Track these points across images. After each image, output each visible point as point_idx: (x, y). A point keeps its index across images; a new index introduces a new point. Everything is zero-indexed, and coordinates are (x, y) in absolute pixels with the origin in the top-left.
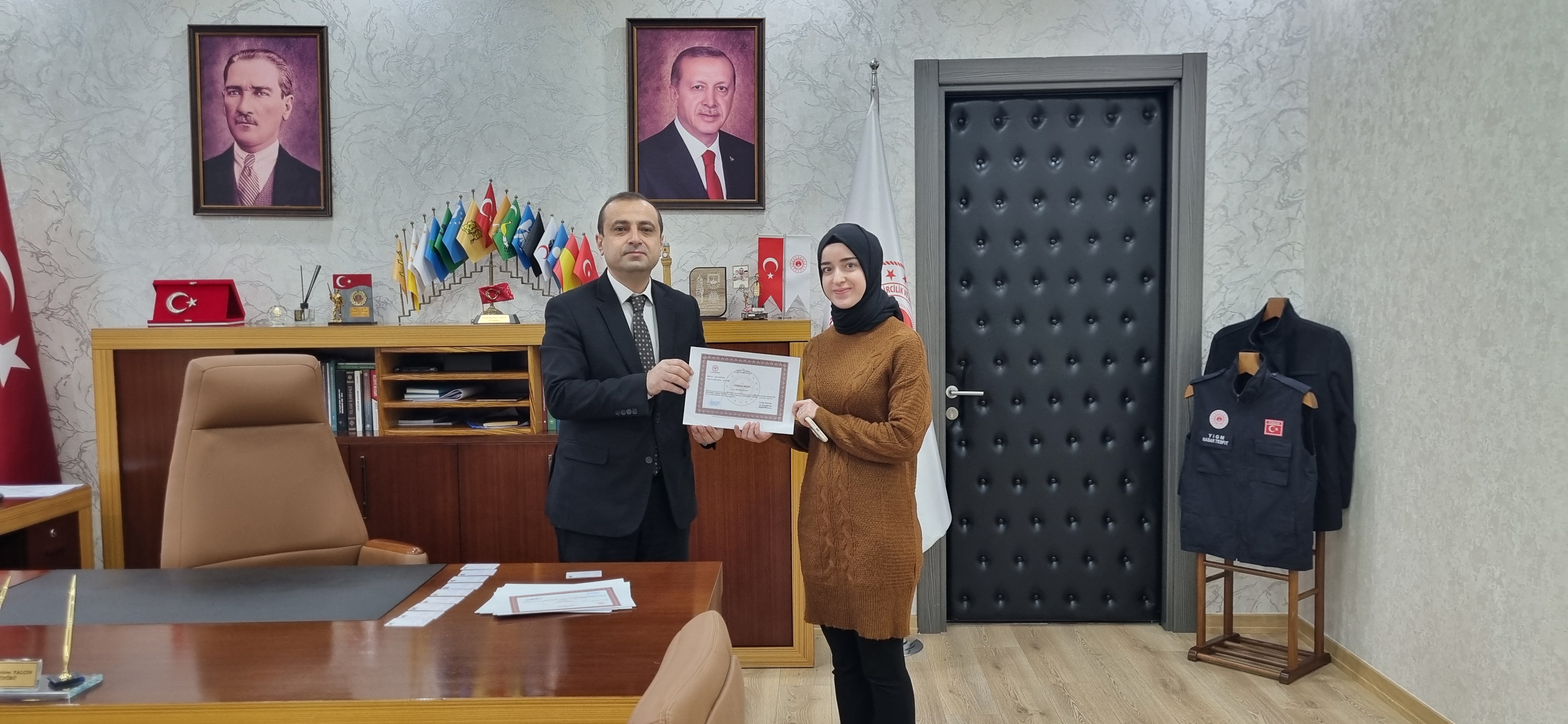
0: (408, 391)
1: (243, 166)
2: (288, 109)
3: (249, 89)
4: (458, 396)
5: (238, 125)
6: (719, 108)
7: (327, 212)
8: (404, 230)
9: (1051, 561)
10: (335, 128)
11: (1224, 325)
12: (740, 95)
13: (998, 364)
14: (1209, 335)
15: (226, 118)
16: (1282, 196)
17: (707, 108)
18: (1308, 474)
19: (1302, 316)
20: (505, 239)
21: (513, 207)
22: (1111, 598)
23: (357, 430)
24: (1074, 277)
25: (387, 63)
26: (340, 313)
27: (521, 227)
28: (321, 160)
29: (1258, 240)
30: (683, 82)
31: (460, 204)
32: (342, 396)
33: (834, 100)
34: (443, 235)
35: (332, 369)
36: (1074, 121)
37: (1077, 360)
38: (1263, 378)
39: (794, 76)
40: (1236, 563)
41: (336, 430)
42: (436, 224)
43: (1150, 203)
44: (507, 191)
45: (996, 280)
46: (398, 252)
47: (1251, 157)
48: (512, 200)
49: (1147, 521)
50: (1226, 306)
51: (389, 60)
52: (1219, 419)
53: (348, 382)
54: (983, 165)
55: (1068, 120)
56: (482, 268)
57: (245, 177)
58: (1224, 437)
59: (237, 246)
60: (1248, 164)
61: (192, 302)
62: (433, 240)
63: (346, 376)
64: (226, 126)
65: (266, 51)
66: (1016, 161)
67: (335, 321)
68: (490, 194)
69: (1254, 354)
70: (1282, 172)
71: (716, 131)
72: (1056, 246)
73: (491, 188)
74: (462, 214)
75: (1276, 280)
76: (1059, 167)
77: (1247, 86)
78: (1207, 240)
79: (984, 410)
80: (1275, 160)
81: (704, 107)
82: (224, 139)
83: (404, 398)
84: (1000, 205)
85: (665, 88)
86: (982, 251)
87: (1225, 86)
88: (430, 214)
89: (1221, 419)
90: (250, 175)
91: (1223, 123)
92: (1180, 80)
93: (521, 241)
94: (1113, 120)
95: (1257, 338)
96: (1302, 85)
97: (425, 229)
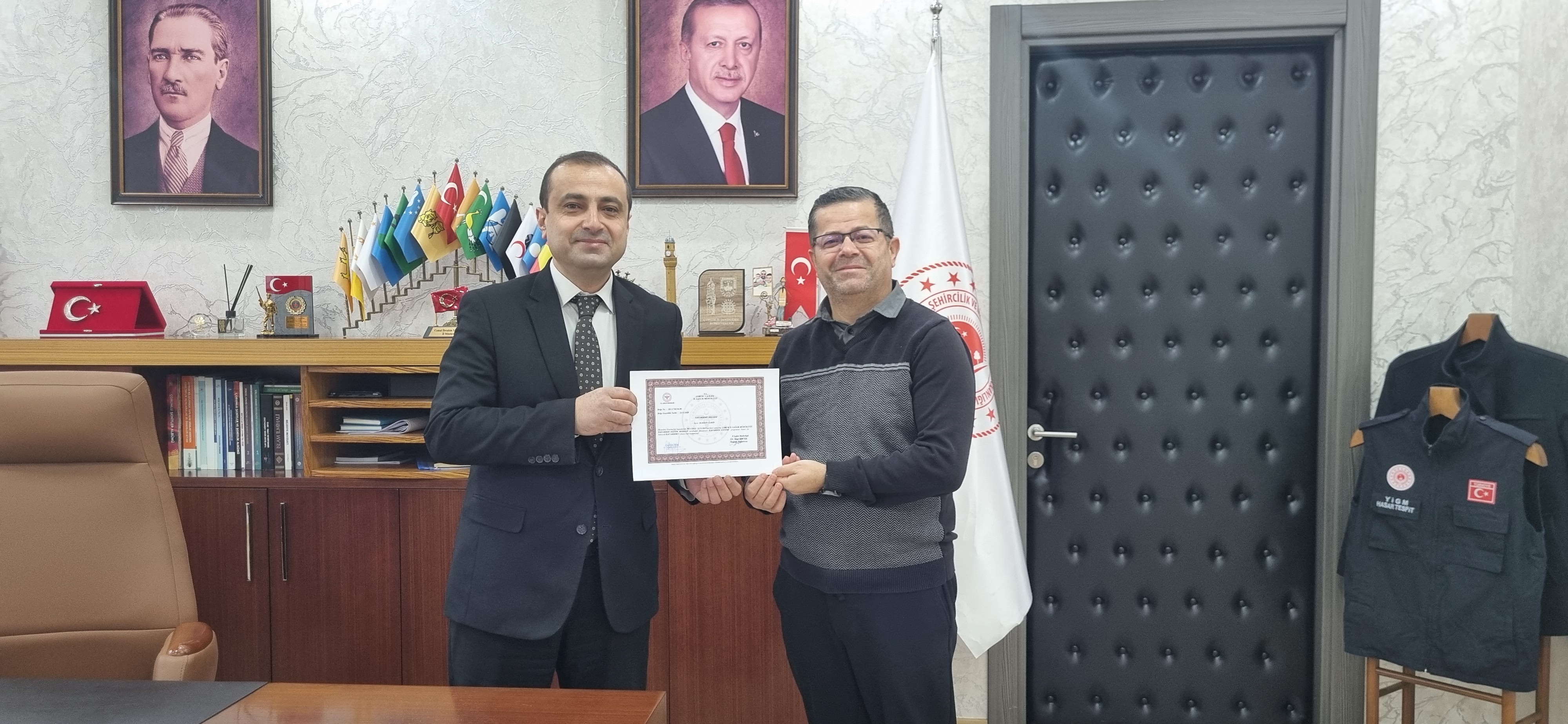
0: (345, 421)
1: (169, 145)
2: (222, 76)
3: (177, 52)
4: (404, 428)
5: (164, 95)
6: (741, 69)
7: (266, 201)
8: (350, 222)
9: (1164, 655)
10: (278, 98)
11: (1401, 351)
12: (768, 53)
13: (1095, 397)
14: (1381, 362)
15: (150, 87)
16: (1482, 180)
17: (726, 70)
18: (1534, 558)
19: (1518, 339)
20: (470, 233)
21: (482, 193)
22: (1245, 706)
23: (286, 469)
24: (1197, 285)
25: (338, 19)
26: (273, 323)
27: (492, 218)
28: (260, 137)
29: (1449, 238)
30: (696, 38)
31: (419, 189)
32: (268, 426)
33: (887, 59)
34: (395, 227)
35: (256, 393)
36: (1200, 84)
37: (1201, 394)
38: (1467, 422)
39: (836, 29)
40: (1425, 674)
41: (260, 468)
42: (388, 213)
43: (1300, 190)
44: (475, 174)
45: (1094, 290)
46: (341, 249)
47: (1441, 128)
48: (481, 185)
49: (1293, 606)
50: (1404, 325)
51: (342, 15)
52: (1401, 477)
53: (275, 409)
54: (1079, 142)
55: (1191, 81)
56: (445, 269)
57: (172, 159)
58: (1407, 502)
59: (163, 242)
60: (1435, 138)
61: (95, 309)
62: (384, 233)
63: (273, 401)
64: (150, 97)
65: (198, 6)
66: (1122, 135)
67: (266, 333)
68: (456, 177)
69: (1452, 389)
70: (1483, 148)
71: (736, 99)
72: (1175, 246)
73: (456, 170)
74: (420, 201)
75: (1473, 292)
76: (1179, 144)
77: (1434, 36)
78: (1378, 237)
79: (1077, 456)
80: (1474, 132)
81: (723, 68)
82: (149, 112)
83: (339, 429)
84: (1100, 192)
85: (673, 46)
86: (1076, 252)
87: (1405, 35)
88: (381, 200)
89: (1403, 477)
90: (177, 156)
91: (1402, 84)
92: (1343, 27)
93: (491, 235)
94: (1251, 83)
95: (1452, 369)
96: (1511, 33)
97: (375, 221)
